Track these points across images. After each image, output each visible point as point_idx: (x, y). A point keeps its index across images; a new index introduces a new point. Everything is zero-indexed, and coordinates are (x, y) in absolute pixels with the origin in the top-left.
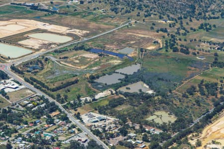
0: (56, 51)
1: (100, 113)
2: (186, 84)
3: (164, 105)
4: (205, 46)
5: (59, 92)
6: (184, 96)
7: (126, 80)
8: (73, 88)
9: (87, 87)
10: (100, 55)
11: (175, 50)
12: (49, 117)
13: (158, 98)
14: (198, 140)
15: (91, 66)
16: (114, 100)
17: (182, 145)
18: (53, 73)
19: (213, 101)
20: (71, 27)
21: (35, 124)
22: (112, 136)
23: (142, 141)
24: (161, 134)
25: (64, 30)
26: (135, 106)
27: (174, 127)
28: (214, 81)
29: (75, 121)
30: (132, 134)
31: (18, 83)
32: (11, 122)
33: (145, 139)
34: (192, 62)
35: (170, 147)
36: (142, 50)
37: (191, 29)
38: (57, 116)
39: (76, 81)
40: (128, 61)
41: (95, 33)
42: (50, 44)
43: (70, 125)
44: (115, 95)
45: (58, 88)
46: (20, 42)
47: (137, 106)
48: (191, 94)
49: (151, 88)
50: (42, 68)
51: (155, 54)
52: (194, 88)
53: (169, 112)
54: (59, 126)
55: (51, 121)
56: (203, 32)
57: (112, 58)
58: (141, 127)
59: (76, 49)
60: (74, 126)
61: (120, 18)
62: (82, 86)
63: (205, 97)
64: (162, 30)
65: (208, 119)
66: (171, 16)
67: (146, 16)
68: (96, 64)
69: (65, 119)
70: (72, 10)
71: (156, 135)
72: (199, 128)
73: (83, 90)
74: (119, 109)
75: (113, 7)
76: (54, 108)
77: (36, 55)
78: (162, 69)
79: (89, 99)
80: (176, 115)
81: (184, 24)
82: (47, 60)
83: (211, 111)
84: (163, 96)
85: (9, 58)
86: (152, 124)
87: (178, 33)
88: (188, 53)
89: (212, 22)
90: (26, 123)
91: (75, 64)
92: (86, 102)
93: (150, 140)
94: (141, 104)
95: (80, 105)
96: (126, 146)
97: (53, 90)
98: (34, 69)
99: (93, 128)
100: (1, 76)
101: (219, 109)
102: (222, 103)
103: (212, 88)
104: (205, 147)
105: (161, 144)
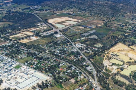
0: (72, 26)
1: (81, 44)
2: (108, 36)
3: (100, 42)
4: (115, 25)
5: (71, 37)
6: (106, 39)
7: (91, 34)
8: (75, 36)
9: (79, 36)
10: (85, 27)
11: (106, 26)
14: (108, 52)
15: (81, 31)
16: (86, 40)
17: (103, 53)
18: (70, 32)
19: (115, 41)
20: (78, 19)
21: (63, 46)
22: (83, 50)
25: (76, 20)
26: (91, 42)
27: (101, 48)
28: (116, 35)
29: (74, 45)
30: (89, 50)
31: (60, 35)
32: (57, 45)
33: (92, 51)
34: (111, 30)
35: (99, 54)
36: (97, 26)
37: (112, 20)
38: (69, 44)
39: (76, 35)
40: (92, 29)
41: (84, 21)
42: (71, 24)
45: (71, 36)
46: (63, 24)
48: (109, 39)
49: (97, 37)
50: (68, 31)
51: (100, 27)
52: (109, 37)
53: (101, 44)
54: (69, 47)
55: (67, 45)
56: (116, 21)
57: (88, 28)
58: (92, 48)
59: (78, 26)
60: (73, 47)
61: (92, 17)
62: (78, 36)
63: (112, 40)
64: (104, 20)
65: (112, 46)
66: (107, 16)
67: (100, 16)
68: (83, 30)
69: (71, 45)
70: (79, 14)
71: (96, 50)
72: (109, 49)
73: (78, 37)
74: (87, 42)
75: (91, 14)
76: (68, 42)
77: (67, 27)
78: (101, 32)
79: (79, 39)
80: (103, 45)
81: (111, 19)
82: (69, 28)
83: (113, 44)
84: (100, 39)
85: (59, 28)
86: (96, 47)
87: (108, 21)
88: (110, 27)
89: (119, 18)
90: (61, 46)
91: (77, 30)
93: (94, 51)
94: (93, 41)
95: (76, 41)
96: (87, 53)
97: (69, 37)
98: (65, 31)
99: (78, 48)
100: (56, 33)
101: (116, 43)
102: (117, 42)
103: (115, 37)
104: (110, 54)
105: (97, 53)
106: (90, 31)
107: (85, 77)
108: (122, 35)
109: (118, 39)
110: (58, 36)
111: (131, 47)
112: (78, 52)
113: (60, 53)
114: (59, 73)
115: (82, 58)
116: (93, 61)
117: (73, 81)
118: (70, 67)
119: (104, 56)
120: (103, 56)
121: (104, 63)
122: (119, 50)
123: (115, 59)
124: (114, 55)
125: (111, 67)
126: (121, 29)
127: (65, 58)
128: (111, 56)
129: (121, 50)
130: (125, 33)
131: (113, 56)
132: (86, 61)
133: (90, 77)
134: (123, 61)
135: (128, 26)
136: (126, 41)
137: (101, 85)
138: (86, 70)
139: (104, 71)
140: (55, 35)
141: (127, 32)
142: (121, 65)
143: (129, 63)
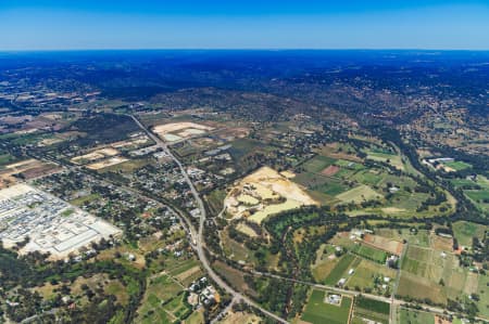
0: (193, 138)
1: (198, 168)
2: (249, 155)
3: (232, 165)
4: (269, 136)
6: (245, 160)
7: (221, 152)
8: (192, 156)
10: (214, 140)
11: (253, 137)
12: (172, 170)
13: (232, 162)
14: (239, 182)
15: (206, 146)
16: (209, 162)
17: (229, 185)
18: (186, 149)
19: (258, 162)
21: (163, 173)
22: (197, 180)
23: (210, 183)
24: (222, 179)
25: (203, 127)
26: (217, 165)
27: (230, 175)
28: (264, 153)
29: (183, 172)
30: (207, 179)
31: (166, 153)
32: (152, 172)
33: (212, 182)
34: (259, 144)
35: (223, 186)
36: (236, 137)
37: (267, 127)
38: (176, 170)
39: (195, 153)
40: (226, 143)
41: (218, 129)
42: (192, 134)
44: (211, 160)
45: (185, 156)
46: (179, 134)
48: (249, 160)
49: (231, 156)
50: (182, 146)
51: (243, 139)
52: (251, 157)
53: (232, 168)
54: (174, 175)
55: (171, 172)
56: (273, 128)
57: (219, 141)
58: (214, 175)
59: (204, 137)
60: (181, 175)
61: (234, 121)
62: (197, 155)
63: (254, 161)
64: (252, 127)
65: (250, 172)
66: (260, 120)
67: (247, 120)
68: (209, 144)
69: (179, 171)
70: (212, 117)
71: (219, 179)
72: (243, 177)
73: (196, 157)
74: (208, 166)
75: (233, 116)
76: (176, 165)
77: (183, 139)
78: (241, 147)
79: (196, 161)
80: (235, 170)
81: (265, 125)
82: (187, 142)
83: (254, 168)
84: (235, 160)
85: (169, 141)
86: (221, 174)
87: (259, 129)
88: (259, 139)
89: (279, 123)
90: (159, 173)
91: (199, 144)
92: (194, 163)
93: (214, 182)
94: (221, 164)
95: (190, 165)
96: (201, 185)
97: (182, 157)
98: (178, 146)
99: (190, 176)
100: (160, 150)
101: (259, 166)
102: (261, 164)
103: (260, 156)
104: (241, 186)
105: (219, 184)
106: (221, 145)
107: (182, 228)
108: (274, 152)
109: (264, 159)
110: (160, 156)
111: (283, 173)
112: (185, 183)
113: (154, 187)
114: (139, 222)
115: (189, 194)
116: (206, 200)
117: (159, 234)
118: (161, 211)
120: (228, 189)
121: (224, 203)
122: (260, 180)
123: (248, 194)
124: (248, 188)
125: (235, 209)
126: (275, 143)
127: (159, 195)
128: (243, 190)
129: (264, 180)
130: (281, 150)
131: (246, 190)
132: (194, 199)
133: (192, 228)
134: (259, 198)
136: (277, 162)
137: (206, 240)
138: (189, 215)
139: (220, 215)
140: (156, 155)
141: (285, 147)
143: (269, 201)
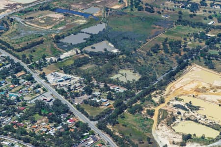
0: (21, 12)
1: (65, 72)
2: (151, 43)
3: (128, 63)
4: (169, 4)
5: (24, 52)
6: (149, 54)
7: (92, 39)
8: (38, 48)
9: (52, 47)
10: (66, 15)
11: (140, 9)
12: (14, 77)
13: (123, 57)
14: (161, 97)
15: (56, 27)
16: (79, 59)
17: (146, 102)
18: (18, 34)
19: (177, 58)
22: (77, 95)
23: (106, 100)
24: (125, 92)
26: (100, 65)
27: (138, 85)
28: (179, 39)
29: (40, 81)
30: (97, 93)
33: (109, 98)
34: (157, 21)
35: (134, 105)
36: (107, 10)
38: (22, 76)
39: (42, 42)
40: (93, 21)
42: (16, 5)
43: (35, 85)
44: (81, 54)
45: (24, 49)
47: (102, 65)
48: (155, 52)
49: (116, 47)
50: (8, 29)
51: (121, 13)
52: (157, 46)
53: (133, 71)
54: (24, 86)
55: (16, 82)
57: (77, 18)
58: (106, 86)
59: (42, 9)
60: (39, 86)
62: (47, 46)
63: (169, 55)
65: (172, 76)
68: (61, 24)
69: (31, 79)
71: (120, 93)
72: (162, 85)
73: (48, 50)
74: (84, 68)
76: (19, 68)
77: (2, 15)
78: (127, 28)
79: (54, 59)
80: (140, 73)
82: (12, 20)
83: (175, 68)
84: (128, 55)
86: (117, 83)
88: (152, 12)
91: (40, 24)
92: (51, 62)
93: (114, 98)
94: (106, 63)
95: (45, 65)
96: (90, 105)
97: (19, 51)
99: (58, 88)
101: (183, 66)
102: (185, 61)
103: (176, 46)
104: (168, 103)
105: (125, 102)
106: (84, 26)
108: (196, 36)
109: (184, 50)
112: (58, 103)
115: (78, 124)
116: (117, 134)
119: (151, 113)
120: (148, 111)
121: (156, 138)
122: (197, 90)
123: (188, 119)
124: (183, 108)
126: (189, 19)
127: (15, 128)
128: (175, 111)
129: (204, 90)
130: (207, 31)
131: (183, 112)
132: (93, 133)
134: (217, 127)
135: (212, 5)
136: (212, 56)
141: (213, 27)
142: (213, 141)
